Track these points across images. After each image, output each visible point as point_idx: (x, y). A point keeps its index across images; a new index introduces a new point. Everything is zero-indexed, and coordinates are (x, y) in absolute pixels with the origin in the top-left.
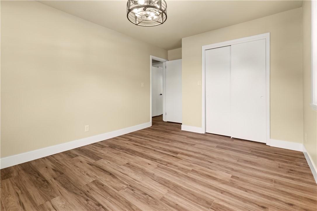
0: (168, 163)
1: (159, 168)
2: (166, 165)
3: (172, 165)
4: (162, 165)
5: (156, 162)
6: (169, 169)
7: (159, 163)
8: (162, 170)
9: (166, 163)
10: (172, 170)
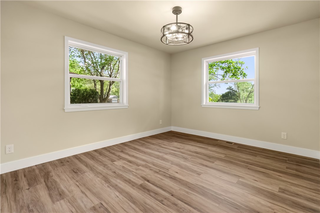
0: (157, 172)
1: (167, 168)
2: (160, 171)
3: (155, 171)
4: (163, 171)
5: (170, 175)
6: (159, 168)
7: (167, 174)
8: (165, 166)
9: (160, 173)
10: (156, 166)
